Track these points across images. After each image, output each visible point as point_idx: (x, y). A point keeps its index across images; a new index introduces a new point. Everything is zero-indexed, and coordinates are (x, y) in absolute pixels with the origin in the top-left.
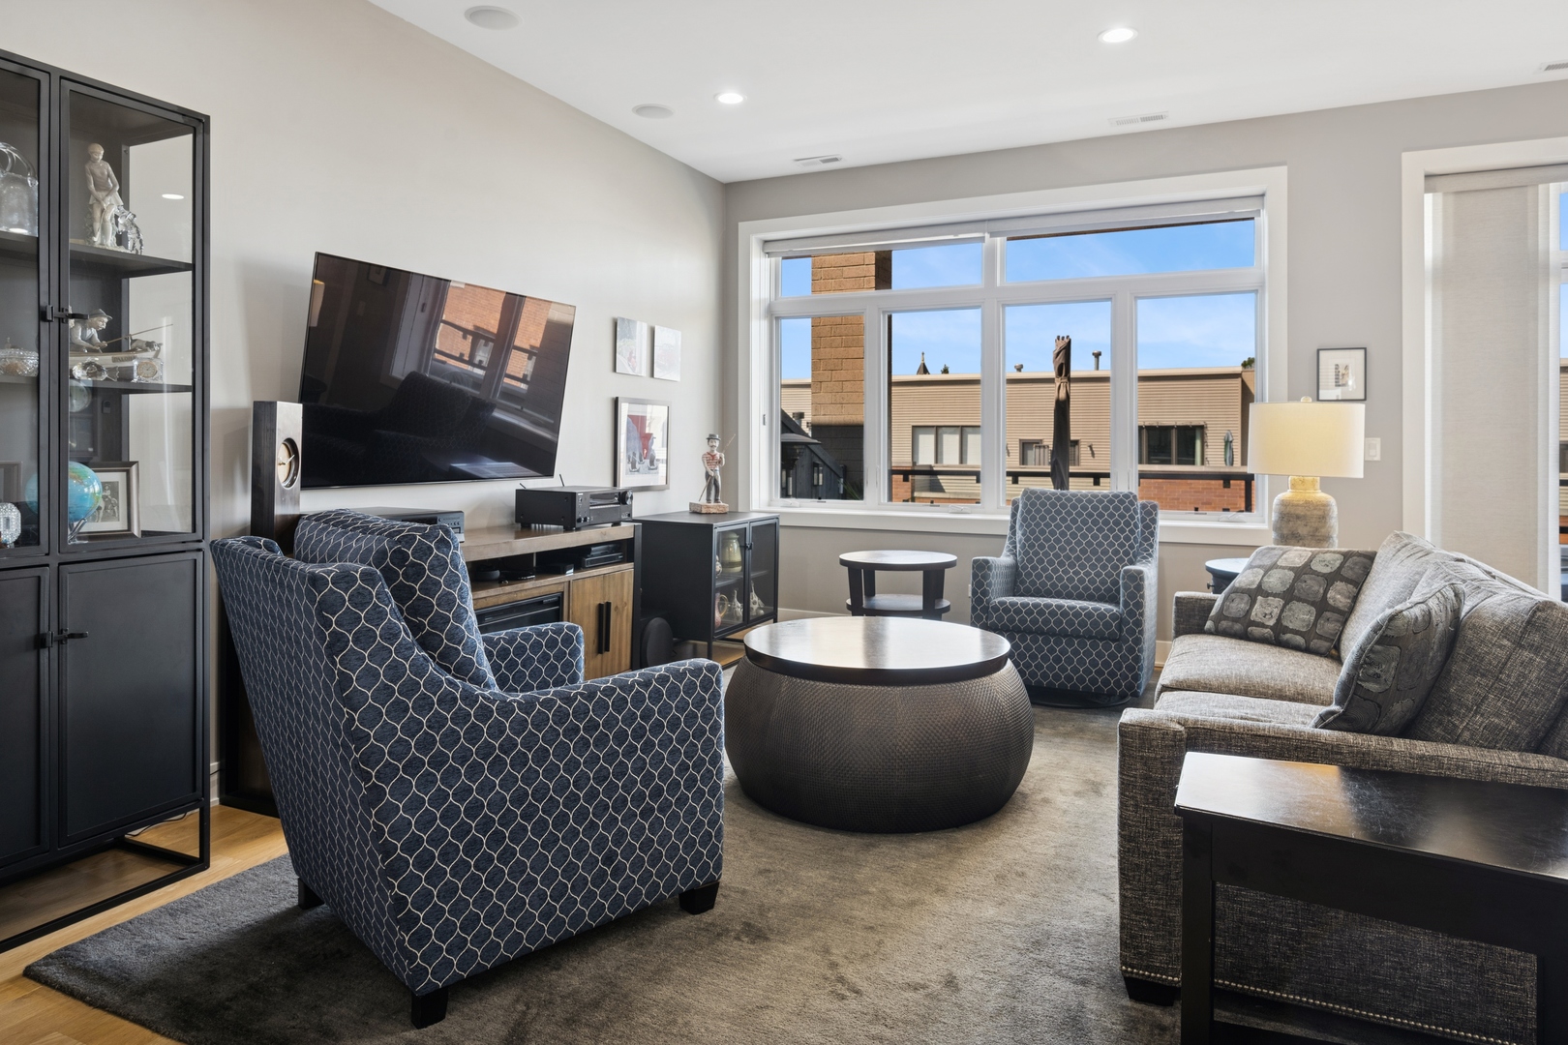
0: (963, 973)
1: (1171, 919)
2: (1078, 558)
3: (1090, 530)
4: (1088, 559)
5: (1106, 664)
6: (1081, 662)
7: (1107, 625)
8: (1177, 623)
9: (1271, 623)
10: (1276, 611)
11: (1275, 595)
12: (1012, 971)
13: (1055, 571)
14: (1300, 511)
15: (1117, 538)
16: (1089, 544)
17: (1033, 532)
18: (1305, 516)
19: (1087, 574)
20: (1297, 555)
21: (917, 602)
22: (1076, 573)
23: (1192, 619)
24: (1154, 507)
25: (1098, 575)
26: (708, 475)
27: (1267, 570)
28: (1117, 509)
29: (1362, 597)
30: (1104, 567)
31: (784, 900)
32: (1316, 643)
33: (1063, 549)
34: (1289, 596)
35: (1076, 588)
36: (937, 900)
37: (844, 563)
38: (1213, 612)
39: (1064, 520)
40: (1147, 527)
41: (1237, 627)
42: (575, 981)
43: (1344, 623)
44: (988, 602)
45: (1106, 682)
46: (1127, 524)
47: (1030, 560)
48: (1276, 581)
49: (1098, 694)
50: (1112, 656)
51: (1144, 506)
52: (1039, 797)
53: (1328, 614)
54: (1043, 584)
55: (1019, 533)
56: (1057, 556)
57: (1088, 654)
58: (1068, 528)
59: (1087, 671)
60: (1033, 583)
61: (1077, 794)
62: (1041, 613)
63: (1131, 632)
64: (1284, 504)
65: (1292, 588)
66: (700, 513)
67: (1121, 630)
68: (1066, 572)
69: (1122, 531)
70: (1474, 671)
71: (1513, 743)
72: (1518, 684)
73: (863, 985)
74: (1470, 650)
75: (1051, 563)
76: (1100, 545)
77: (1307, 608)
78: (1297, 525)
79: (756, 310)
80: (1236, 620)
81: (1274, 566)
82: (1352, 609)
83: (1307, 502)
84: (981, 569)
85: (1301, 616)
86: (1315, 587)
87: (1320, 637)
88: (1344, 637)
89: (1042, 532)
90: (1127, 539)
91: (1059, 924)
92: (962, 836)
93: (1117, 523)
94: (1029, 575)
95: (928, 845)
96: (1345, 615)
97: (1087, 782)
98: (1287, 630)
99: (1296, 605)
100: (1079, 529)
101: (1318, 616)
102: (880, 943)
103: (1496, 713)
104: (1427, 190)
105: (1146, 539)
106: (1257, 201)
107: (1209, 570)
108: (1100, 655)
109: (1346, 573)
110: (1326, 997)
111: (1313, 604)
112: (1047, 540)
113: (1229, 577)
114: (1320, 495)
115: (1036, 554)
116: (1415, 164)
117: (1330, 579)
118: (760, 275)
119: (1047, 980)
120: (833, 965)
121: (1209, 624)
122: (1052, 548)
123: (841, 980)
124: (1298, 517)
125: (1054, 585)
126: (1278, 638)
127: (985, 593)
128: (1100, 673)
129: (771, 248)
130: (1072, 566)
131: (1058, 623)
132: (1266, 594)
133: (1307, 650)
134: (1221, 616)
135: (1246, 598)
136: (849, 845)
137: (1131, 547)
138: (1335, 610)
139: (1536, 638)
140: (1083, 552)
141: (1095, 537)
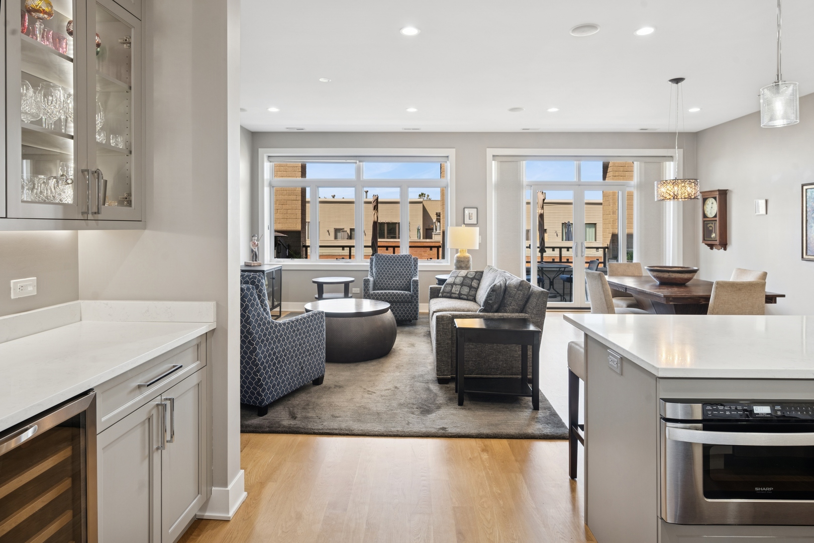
0: (398, 385)
1: (449, 362)
2: (395, 277)
3: (398, 267)
4: (398, 277)
5: (408, 310)
6: (400, 310)
7: (408, 298)
8: (431, 295)
9: (458, 293)
10: (459, 289)
11: (458, 285)
12: (410, 383)
13: (387, 281)
14: (462, 260)
15: (407, 270)
16: (398, 272)
17: (379, 269)
18: (464, 261)
19: (398, 282)
20: (463, 273)
21: (342, 295)
22: (394, 282)
23: (435, 294)
24: (417, 259)
25: (401, 282)
26: (252, 251)
27: (456, 277)
28: (403, 260)
29: (481, 284)
30: (403, 280)
31: (341, 379)
32: (470, 297)
33: (389, 274)
34: (462, 285)
35: (394, 287)
36: (383, 373)
37: (314, 282)
38: (441, 291)
39: (389, 264)
40: (415, 266)
41: (448, 295)
42: (298, 402)
43: (476, 291)
44: (369, 293)
45: (408, 316)
46: (410, 265)
47: (379, 279)
48: (458, 280)
49: (406, 320)
50: (410, 308)
51: (414, 259)
52: (398, 349)
53: (472, 289)
54: (384, 286)
55: (374, 270)
56: (388, 276)
57: (402, 308)
58: (391, 267)
59: (402, 313)
60: (380, 286)
61: (408, 347)
62: (387, 295)
63: (415, 299)
64: (458, 257)
65: (463, 282)
66: (251, 266)
67: (412, 299)
68: (391, 282)
69: (408, 267)
70: (510, 297)
71: (517, 311)
72: (518, 298)
73: (375, 391)
74: (509, 292)
75: (386, 279)
76: (401, 272)
77: (467, 288)
78: (462, 264)
79: (266, 183)
80: (448, 293)
81: (457, 276)
82: (478, 287)
83: (464, 257)
84: (366, 282)
85: (465, 290)
86: (468, 281)
87: (471, 296)
88: (477, 295)
89: (383, 269)
90: (410, 270)
91: (416, 374)
92: (382, 360)
93: (406, 265)
94: (379, 283)
95: (374, 363)
96: (477, 289)
97: (410, 344)
98: (462, 294)
99: (464, 287)
100: (395, 267)
101: (470, 290)
102: (374, 383)
103: (514, 305)
104: (493, 160)
105: (415, 270)
106: (446, 158)
107: (437, 278)
108: (406, 308)
109: (477, 277)
110: (482, 374)
111: (468, 286)
112: (384, 271)
113: (444, 280)
114: (467, 255)
115: (381, 276)
116: (490, 152)
117: (472, 279)
118: (267, 169)
119: (419, 384)
120: (365, 389)
121: (440, 295)
122: (386, 274)
123: (369, 391)
124: (462, 261)
125: (387, 286)
126: (460, 297)
127: (368, 290)
128: (406, 313)
129: (271, 159)
130: (393, 279)
131: (393, 298)
132: (456, 285)
133: (467, 300)
134: (444, 292)
135: (450, 286)
136: (352, 366)
137: (411, 272)
138: (474, 288)
139: (521, 288)
140: (396, 275)
141: (400, 270)
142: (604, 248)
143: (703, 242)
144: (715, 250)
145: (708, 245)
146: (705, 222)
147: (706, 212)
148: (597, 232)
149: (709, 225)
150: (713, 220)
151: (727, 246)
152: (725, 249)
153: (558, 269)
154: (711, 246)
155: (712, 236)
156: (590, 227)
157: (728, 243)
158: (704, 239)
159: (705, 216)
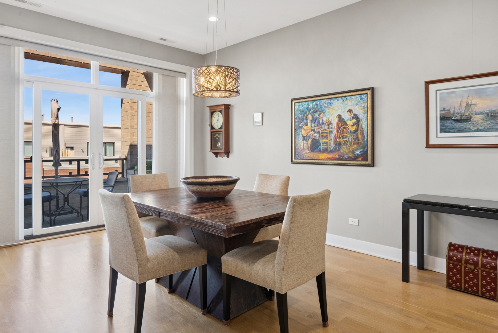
142: (123, 160)
143: (210, 151)
144: (219, 157)
145: (215, 153)
146: (212, 133)
147: (213, 125)
148: (115, 149)
149: (215, 136)
150: (219, 132)
151: (230, 154)
152: (228, 157)
153: (75, 183)
154: (216, 154)
155: (218, 145)
156: (110, 145)
157: (230, 151)
158: (211, 149)
159: (212, 128)
